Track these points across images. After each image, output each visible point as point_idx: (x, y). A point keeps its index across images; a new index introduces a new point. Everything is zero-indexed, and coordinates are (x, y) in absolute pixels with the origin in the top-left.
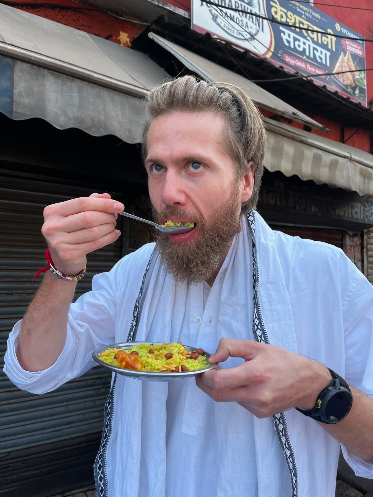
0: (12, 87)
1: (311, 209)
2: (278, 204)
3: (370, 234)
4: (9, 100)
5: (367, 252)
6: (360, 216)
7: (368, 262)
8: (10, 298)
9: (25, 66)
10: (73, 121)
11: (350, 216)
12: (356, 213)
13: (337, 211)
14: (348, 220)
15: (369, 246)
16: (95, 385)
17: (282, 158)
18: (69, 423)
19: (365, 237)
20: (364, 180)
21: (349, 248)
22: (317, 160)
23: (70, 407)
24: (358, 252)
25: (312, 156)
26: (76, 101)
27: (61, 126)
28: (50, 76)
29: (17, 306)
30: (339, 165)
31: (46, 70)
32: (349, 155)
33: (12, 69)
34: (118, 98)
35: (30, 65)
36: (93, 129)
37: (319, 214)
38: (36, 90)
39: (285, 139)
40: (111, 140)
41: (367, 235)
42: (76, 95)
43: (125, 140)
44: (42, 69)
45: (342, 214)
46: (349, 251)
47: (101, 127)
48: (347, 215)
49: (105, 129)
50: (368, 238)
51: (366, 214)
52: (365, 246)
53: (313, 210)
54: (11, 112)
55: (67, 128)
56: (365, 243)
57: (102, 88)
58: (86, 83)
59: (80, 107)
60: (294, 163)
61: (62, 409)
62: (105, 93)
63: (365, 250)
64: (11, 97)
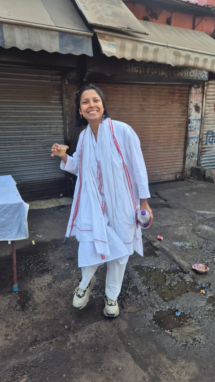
0: (3, 35)
1: (161, 73)
2: (140, 72)
3: (209, 86)
4: (3, 41)
5: (206, 97)
6: (195, 76)
7: (206, 103)
8: (17, 122)
9: (6, 25)
10: (27, 46)
11: (188, 76)
12: (192, 74)
13: (179, 74)
14: (186, 78)
15: (208, 93)
16: (56, 159)
17: (125, 51)
18: (47, 173)
19: (206, 88)
20: (176, 57)
21: (194, 94)
22: (146, 50)
23: (47, 167)
24: (200, 97)
25: (143, 48)
26: (27, 37)
27: (22, 49)
28: (16, 27)
29: (20, 125)
30: (159, 50)
31: (14, 26)
32: (166, 44)
33: (1, 27)
34: (44, 32)
35: (7, 24)
36: (35, 48)
37: (166, 76)
38: (12, 35)
39: (127, 40)
40: (43, 52)
41: (207, 86)
42: (27, 34)
43: (49, 51)
44: (13, 25)
45: (182, 75)
46: (194, 96)
47: (38, 47)
48: (185, 76)
49: (40, 47)
50: (208, 88)
51: (199, 74)
52: (205, 93)
53: (162, 74)
54: (4, 45)
55: (25, 49)
56: (205, 91)
57: (37, 29)
58: (30, 28)
59: (29, 39)
60: (132, 53)
61: (44, 168)
62: (38, 31)
63: (205, 95)
64: (3, 39)
